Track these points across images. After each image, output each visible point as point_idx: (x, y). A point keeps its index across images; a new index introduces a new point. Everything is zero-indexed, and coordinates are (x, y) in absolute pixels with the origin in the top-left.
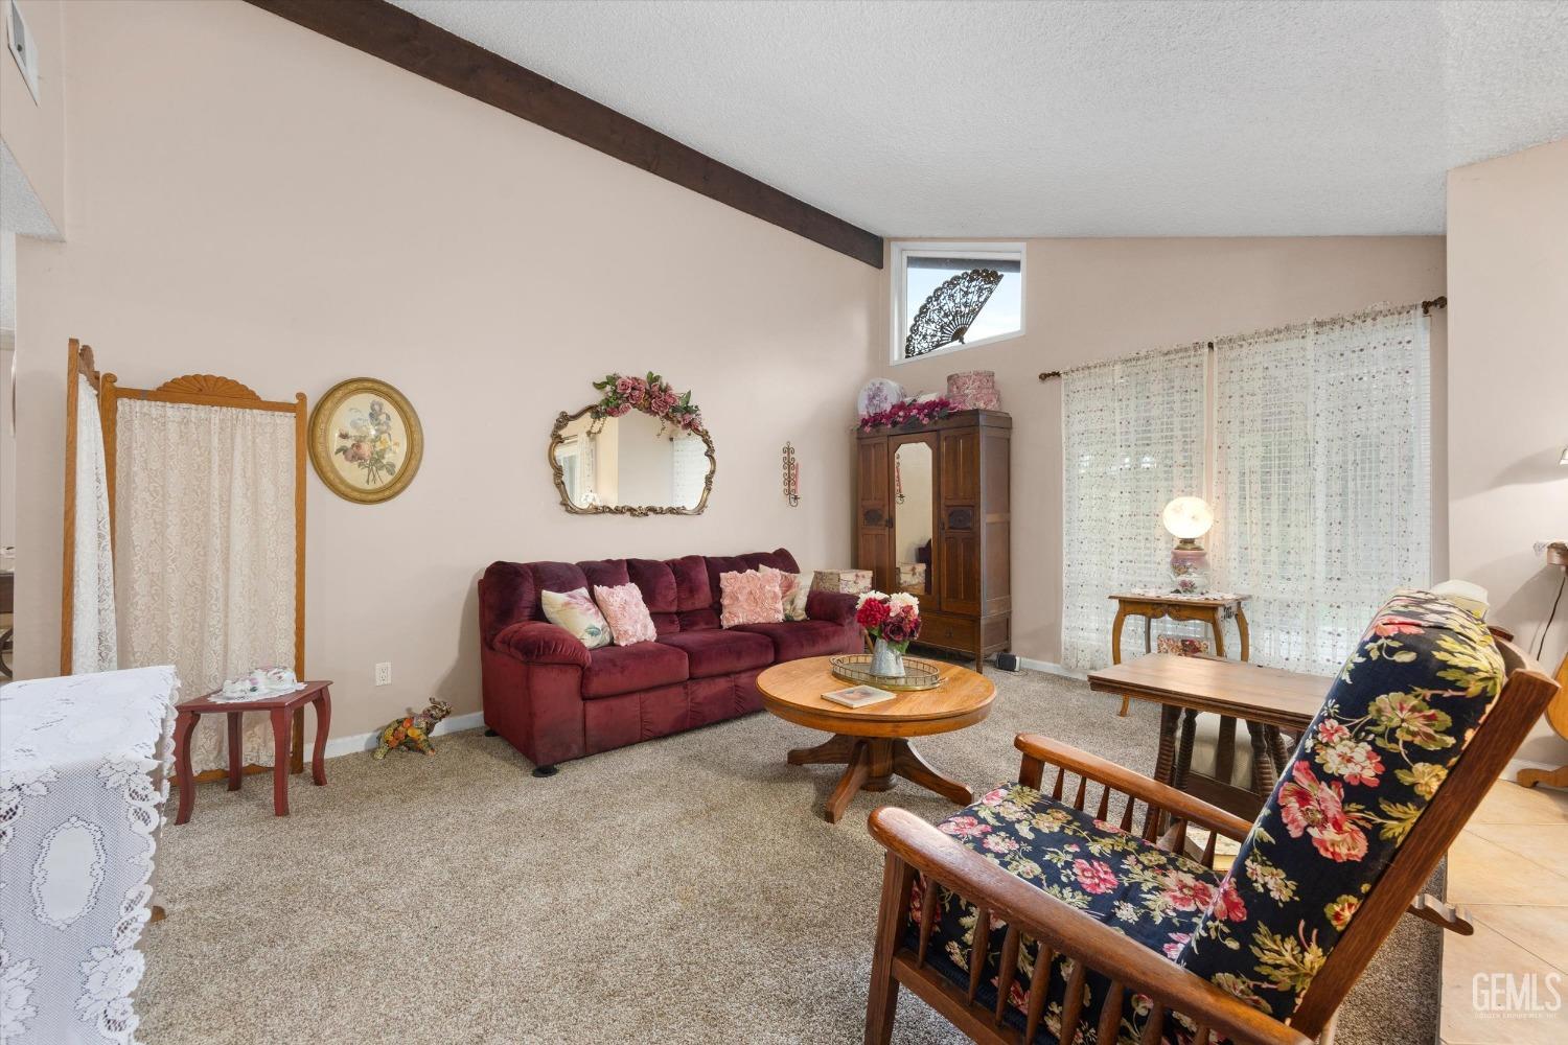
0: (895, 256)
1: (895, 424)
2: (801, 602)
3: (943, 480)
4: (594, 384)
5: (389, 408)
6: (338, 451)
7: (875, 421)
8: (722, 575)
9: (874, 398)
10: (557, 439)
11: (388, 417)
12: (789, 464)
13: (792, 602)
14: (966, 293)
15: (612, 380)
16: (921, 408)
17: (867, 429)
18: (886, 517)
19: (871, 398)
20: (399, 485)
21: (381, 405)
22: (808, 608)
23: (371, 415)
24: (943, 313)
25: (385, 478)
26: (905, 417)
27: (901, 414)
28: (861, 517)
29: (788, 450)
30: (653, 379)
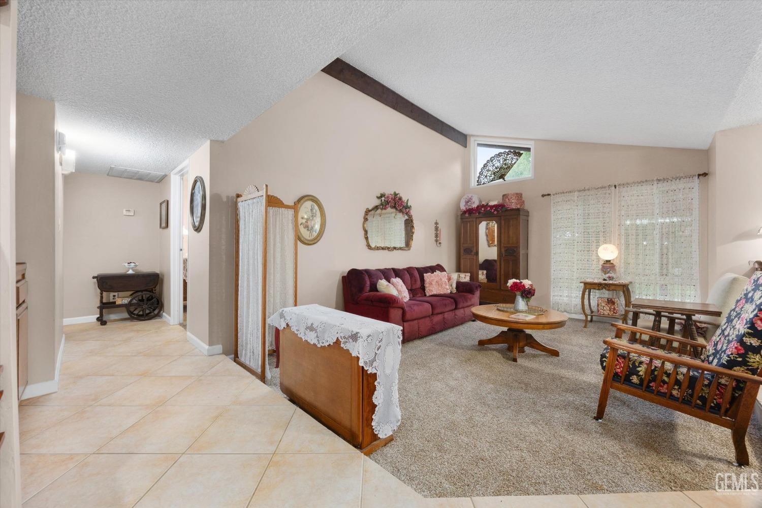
0: (472, 142)
1: (479, 213)
2: (454, 285)
3: (502, 236)
4: (377, 197)
5: (316, 207)
6: (301, 224)
7: (470, 211)
8: (424, 274)
9: (468, 202)
10: (366, 219)
11: (316, 211)
12: (437, 229)
13: (451, 286)
14: (506, 160)
15: (382, 196)
16: (492, 207)
17: (467, 215)
18: (475, 251)
19: (467, 202)
20: (319, 238)
21: (314, 206)
22: (457, 288)
23: (311, 210)
24: (494, 167)
25: (315, 234)
26: (484, 210)
27: (483, 209)
28: (462, 251)
29: (436, 223)
30: (396, 194)
